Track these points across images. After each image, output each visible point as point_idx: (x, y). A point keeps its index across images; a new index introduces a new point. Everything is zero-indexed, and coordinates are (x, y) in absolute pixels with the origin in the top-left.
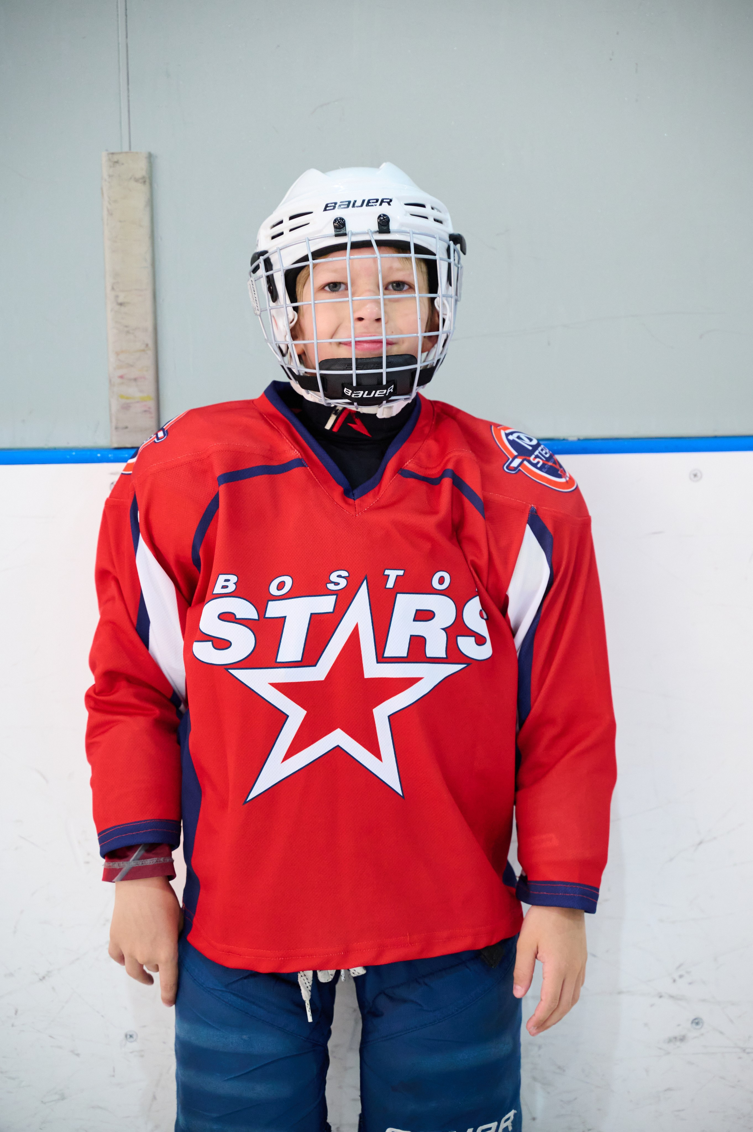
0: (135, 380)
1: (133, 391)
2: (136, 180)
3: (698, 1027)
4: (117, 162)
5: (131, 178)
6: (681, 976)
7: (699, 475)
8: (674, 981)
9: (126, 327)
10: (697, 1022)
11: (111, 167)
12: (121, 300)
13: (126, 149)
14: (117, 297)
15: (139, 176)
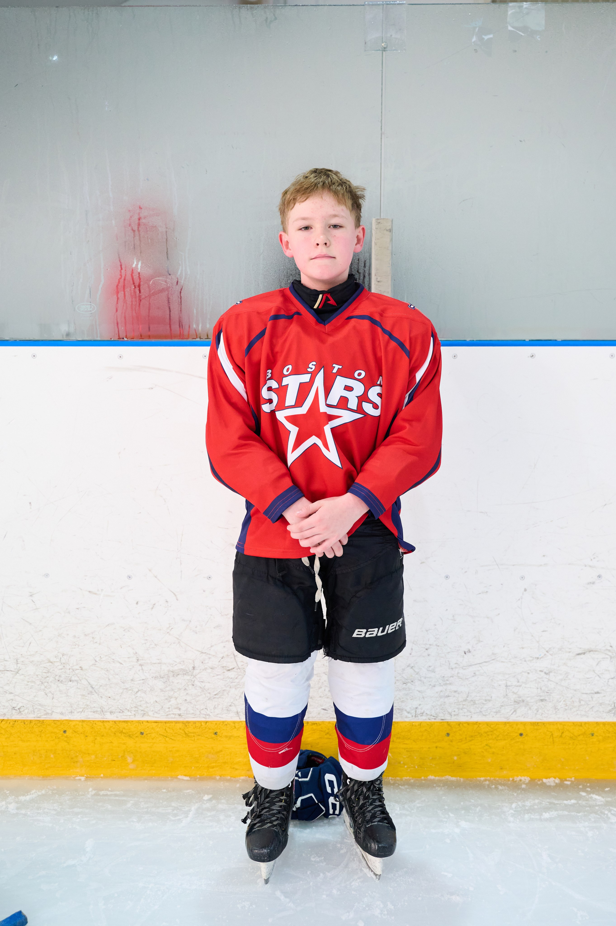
2: (387, 230)
3: (600, 578)
4: (379, 223)
5: (384, 230)
6: (594, 558)
7: (613, 356)
8: (591, 560)
10: (599, 576)
11: (377, 224)
12: (378, 280)
13: (382, 217)
14: (377, 278)
15: (388, 228)
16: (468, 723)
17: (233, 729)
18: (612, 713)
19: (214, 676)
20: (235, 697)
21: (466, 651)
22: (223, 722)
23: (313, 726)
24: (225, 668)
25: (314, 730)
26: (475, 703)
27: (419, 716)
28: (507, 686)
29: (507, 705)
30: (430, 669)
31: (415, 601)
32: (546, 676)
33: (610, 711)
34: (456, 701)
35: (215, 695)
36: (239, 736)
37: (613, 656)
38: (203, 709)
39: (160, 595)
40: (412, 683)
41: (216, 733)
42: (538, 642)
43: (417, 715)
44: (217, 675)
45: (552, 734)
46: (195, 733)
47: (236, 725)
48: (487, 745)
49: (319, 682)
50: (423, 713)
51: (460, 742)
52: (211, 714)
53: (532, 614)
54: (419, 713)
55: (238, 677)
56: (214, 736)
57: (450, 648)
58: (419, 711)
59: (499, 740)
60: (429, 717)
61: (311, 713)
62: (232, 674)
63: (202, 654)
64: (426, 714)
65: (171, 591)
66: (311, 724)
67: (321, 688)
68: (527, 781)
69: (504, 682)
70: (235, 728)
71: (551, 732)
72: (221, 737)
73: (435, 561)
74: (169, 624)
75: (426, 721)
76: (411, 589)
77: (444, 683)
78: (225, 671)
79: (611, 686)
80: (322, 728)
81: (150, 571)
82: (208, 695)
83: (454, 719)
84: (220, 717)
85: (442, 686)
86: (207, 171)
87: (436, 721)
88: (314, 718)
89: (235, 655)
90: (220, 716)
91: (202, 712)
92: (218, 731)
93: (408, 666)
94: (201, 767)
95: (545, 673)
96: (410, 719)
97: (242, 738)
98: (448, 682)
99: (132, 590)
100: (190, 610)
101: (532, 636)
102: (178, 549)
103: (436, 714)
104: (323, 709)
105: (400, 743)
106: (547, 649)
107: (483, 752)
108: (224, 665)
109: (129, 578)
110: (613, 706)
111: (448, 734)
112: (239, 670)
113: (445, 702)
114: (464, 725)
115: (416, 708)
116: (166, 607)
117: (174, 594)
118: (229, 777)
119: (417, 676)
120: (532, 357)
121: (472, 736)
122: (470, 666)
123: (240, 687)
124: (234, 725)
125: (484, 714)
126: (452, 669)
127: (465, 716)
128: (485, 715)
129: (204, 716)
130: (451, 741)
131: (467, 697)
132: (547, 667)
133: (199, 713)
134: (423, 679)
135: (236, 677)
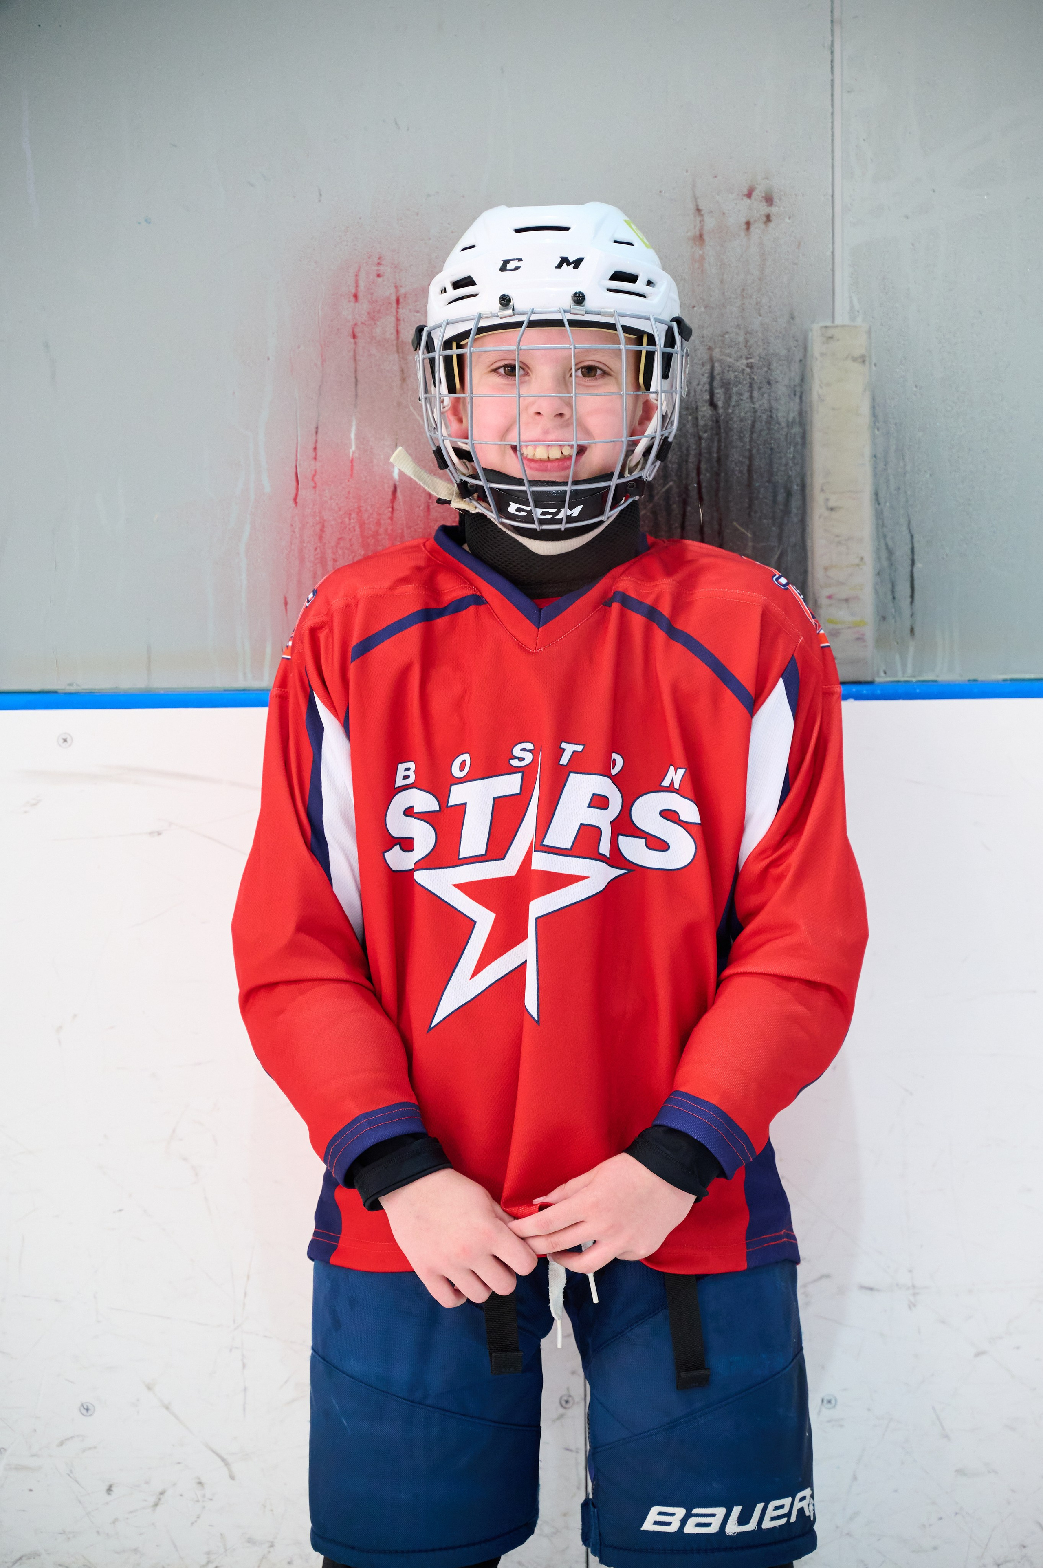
2: (854, 360)
4: (831, 338)
5: (847, 357)
9: (837, 536)
11: (824, 343)
12: (831, 504)
13: (839, 322)
14: (827, 500)
15: (858, 352)
31: (960, 1472)
39: (179, 1463)
65: (213, 1451)
73: (1018, 1348)
74: (208, 1553)
76: (947, 1436)
81: (149, 1388)
86: (321, 195)
99: (95, 1447)
100: (272, 1510)
102: (234, 1321)
109: (84, 1412)
116: (198, 1501)
117: (223, 1460)
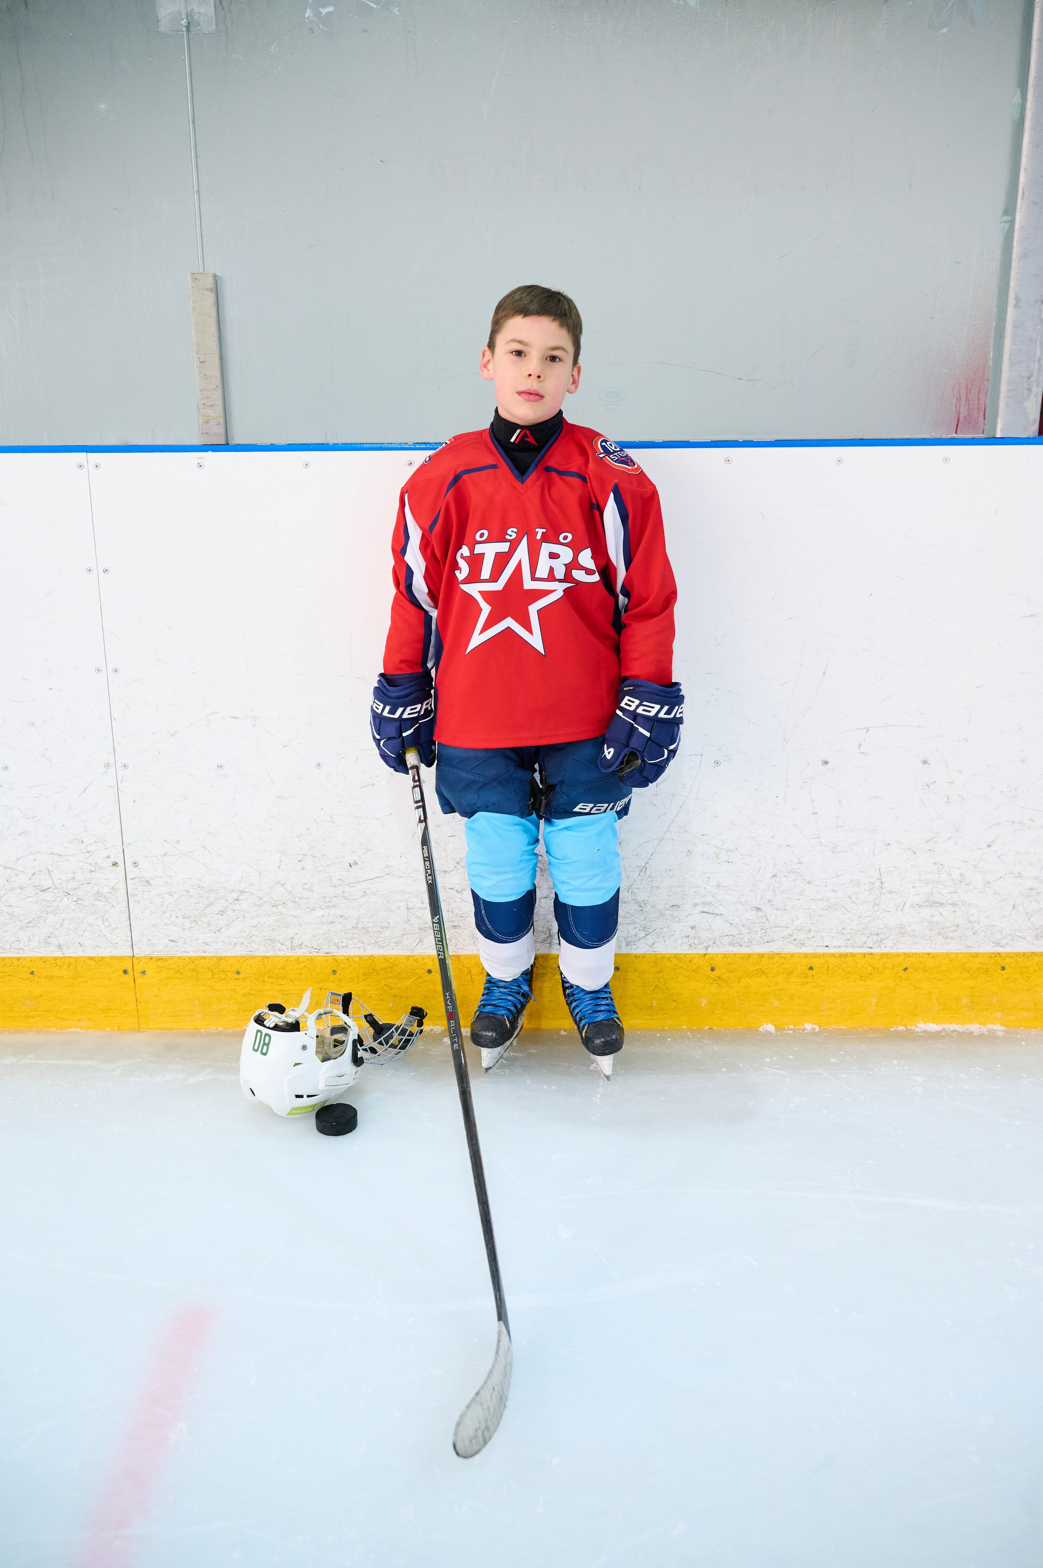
0: (211, 406)
1: (210, 412)
16: (360, 958)
17: (55, 967)
18: (548, 943)
19: (25, 899)
20: (55, 926)
21: (352, 863)
22: (41, 958)
23: (158, 962)
24: (38, 888)
25: (160, 968)
26: (368, 931)
27: (296, 948)
28: (408, 909)
29: (410, 934)
30: (307, 887)
32: (458, 895)
33: (545, 940)
34: (343, 929)
35: (29, 923)
36: (62, 977)
37: (544, 868)
38: (14, 942)
40: (284, 905)
41: (32, 973)
42: (445, 850)
43: (293, 948)
44: (29, 897)
45: (470, 971)
46: (5, 972)
47: (58, 961)
48: (385, 985)
49: (163, 905)
50: (301, 945)
51: (351, 982)
52: (24, 948)
53: (434, 813)
54: (296, 945)
55: (56, 899)
56: (30, 976)
57: (331, 860)
58: (296, 942)
59: (401, 978)
60: (309, 949)
61: (155, 946)
62: (48, 896)
63: (6, 870)
64: (306, 945)
66: (155, 959)
67: (166, 912)
68: (439, 1031)
69: (405, 903)
70: (57, 965)
71: (468, 968)
72: (39, 977)
75: (306, 955)
77: (326, 905)
78: (38, 891)
79: (544, 908)
80: (170, 965)
82: (20, 923)
83: (342, 953)
84: (37, 952)
85: (323, 909)
87: (319, 954)
88: (160, 952)
89: (50, 870)
90: (36, 950)
91: (13, 945)
92: (34, 970)
93: (277, 883)
94: (18, 1016)
95: (457, 891)
96: (285, 952)
97: (66, 979)
98: (331, 904)
101: (437, 843)
103: (319, 946)
104: (171, 940)
105: (273, 984)
106: (457, 861)
107: (381, 994)
108: (37, 884)
110: (548, 934)
111: (334, 972)
112: (56, 890)
113: (329, 930)
114: (355, 959)
115: (292, 938)
118: (54, 1030)
119: (290, 896)
120: (411, 465)
121: (366, 974)
122: (358, 882)
123: (59, 913)
124: (54, 962)
125: (381, 945)
126: (335, 886)
127: (356, 947)
128: (383, 947)
129: (16, 951)
130: (340, 981)
131: (357, 923)
132: (459, 884)
133: (10, 947)
134: (297, 900)
135: (53, 899)
